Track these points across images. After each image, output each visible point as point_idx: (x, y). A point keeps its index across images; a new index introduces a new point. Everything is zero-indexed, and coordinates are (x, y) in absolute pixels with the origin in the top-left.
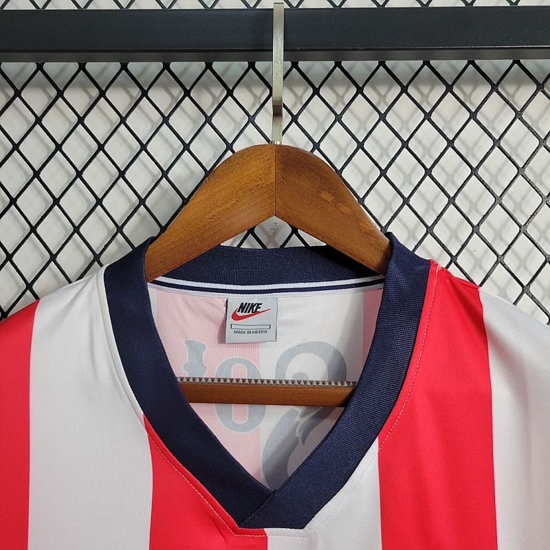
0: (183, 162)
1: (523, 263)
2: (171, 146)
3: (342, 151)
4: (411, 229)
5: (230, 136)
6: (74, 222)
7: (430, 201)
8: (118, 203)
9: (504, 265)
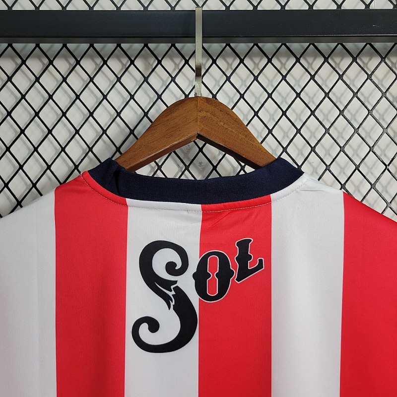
0: (130, 106)
1: (342, 170)
2: (122, 96)
3: (231, 99)
4: (274, 149)
5: (160, 89)
6: (61, 144)
7: (286, 131)
8: (89, 133)
9: (330, 171)
